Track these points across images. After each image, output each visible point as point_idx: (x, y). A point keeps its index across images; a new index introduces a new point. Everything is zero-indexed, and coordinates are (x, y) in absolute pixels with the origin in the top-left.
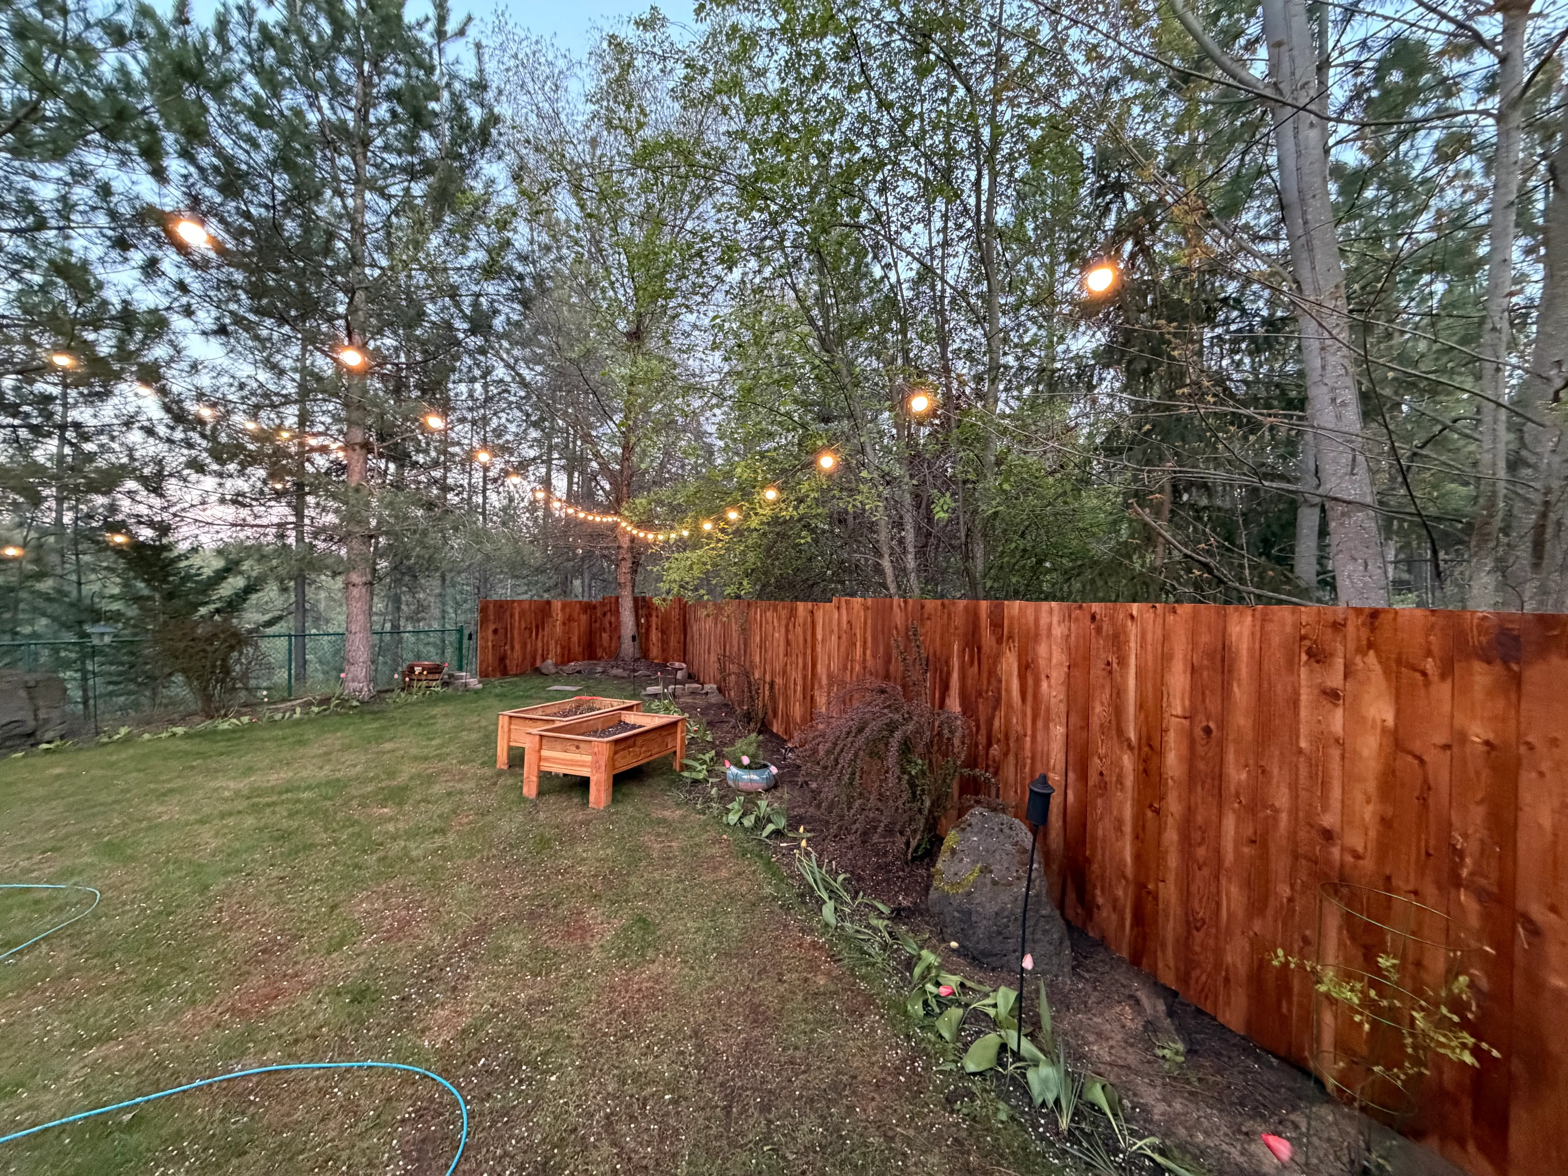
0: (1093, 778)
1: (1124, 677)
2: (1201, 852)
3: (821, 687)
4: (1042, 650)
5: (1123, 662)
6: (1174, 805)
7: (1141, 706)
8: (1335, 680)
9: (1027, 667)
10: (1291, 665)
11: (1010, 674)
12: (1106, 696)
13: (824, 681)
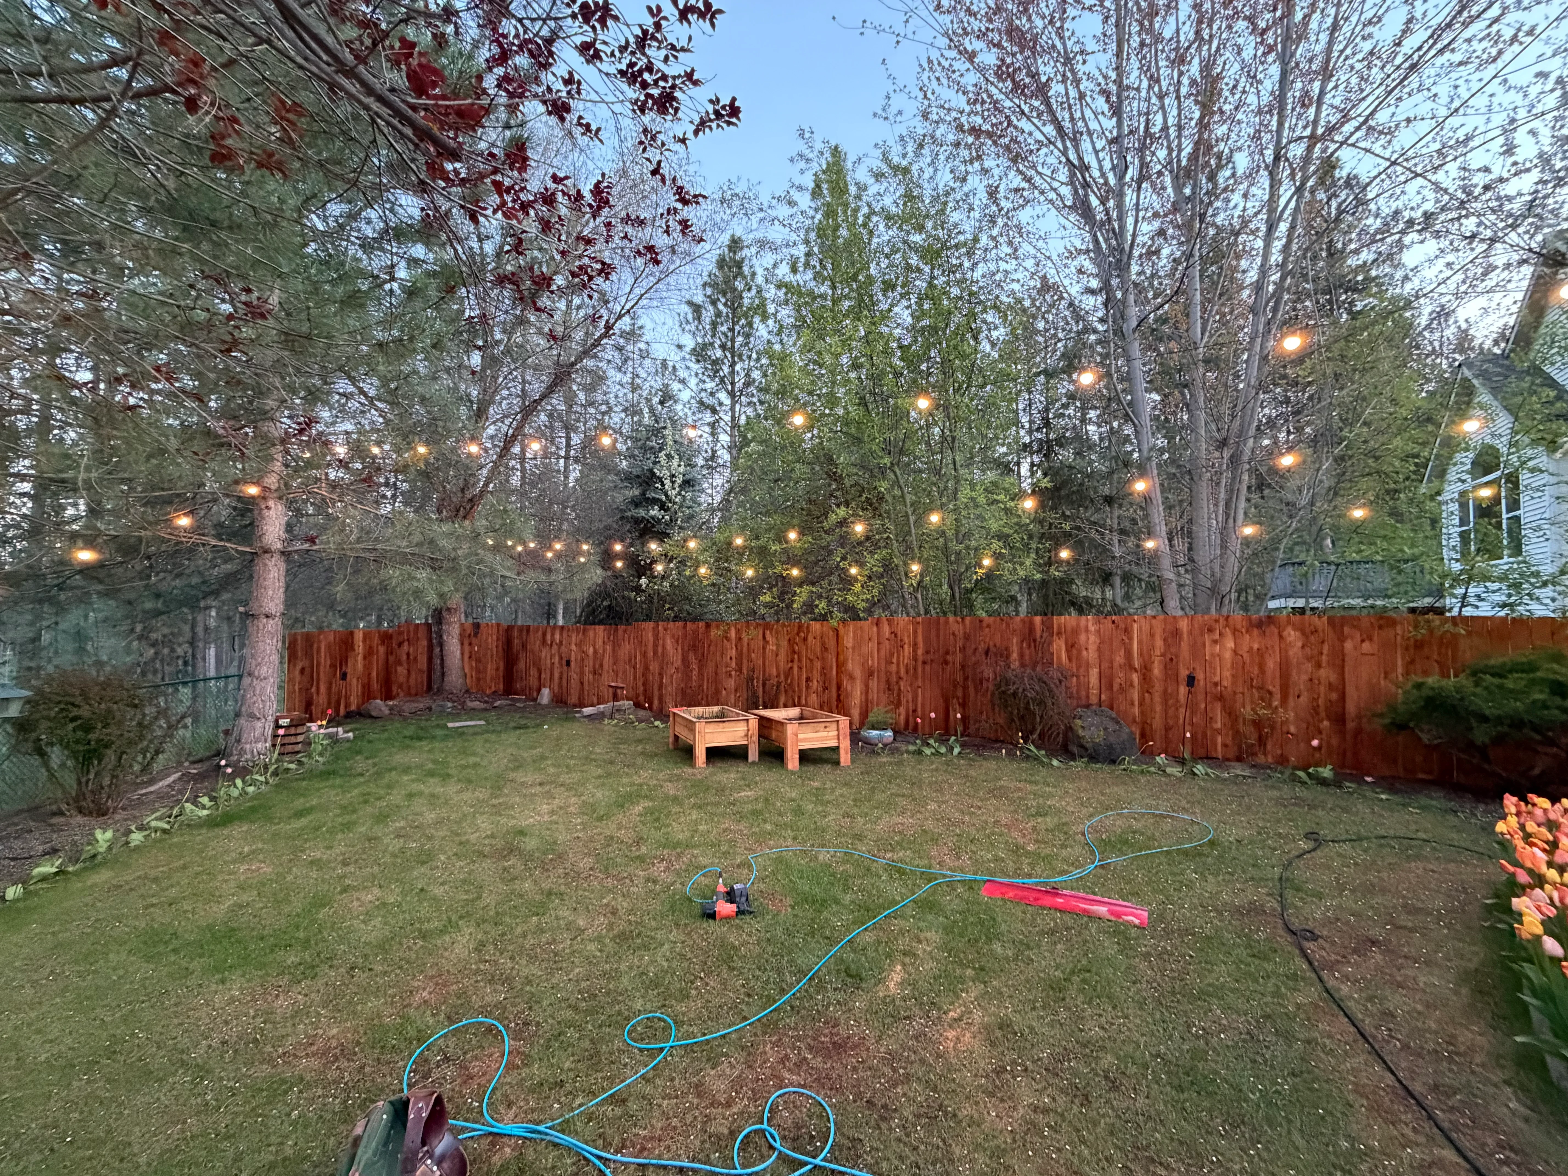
0: (1116, 687)
1: (1131, 644)
2: (1171, 702)
3: (852, 678)
4: (1083, 637)
5: (1131, 639)
6: (1158, 687)
7: (1141, 654)
8: (1217, 637)
9: (1072, 646)
10: (1202, 634)
11: (1059, 651)
12: (1122, 653)
13: (858, 673)
